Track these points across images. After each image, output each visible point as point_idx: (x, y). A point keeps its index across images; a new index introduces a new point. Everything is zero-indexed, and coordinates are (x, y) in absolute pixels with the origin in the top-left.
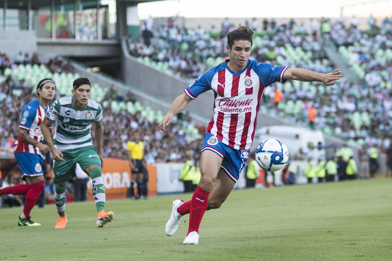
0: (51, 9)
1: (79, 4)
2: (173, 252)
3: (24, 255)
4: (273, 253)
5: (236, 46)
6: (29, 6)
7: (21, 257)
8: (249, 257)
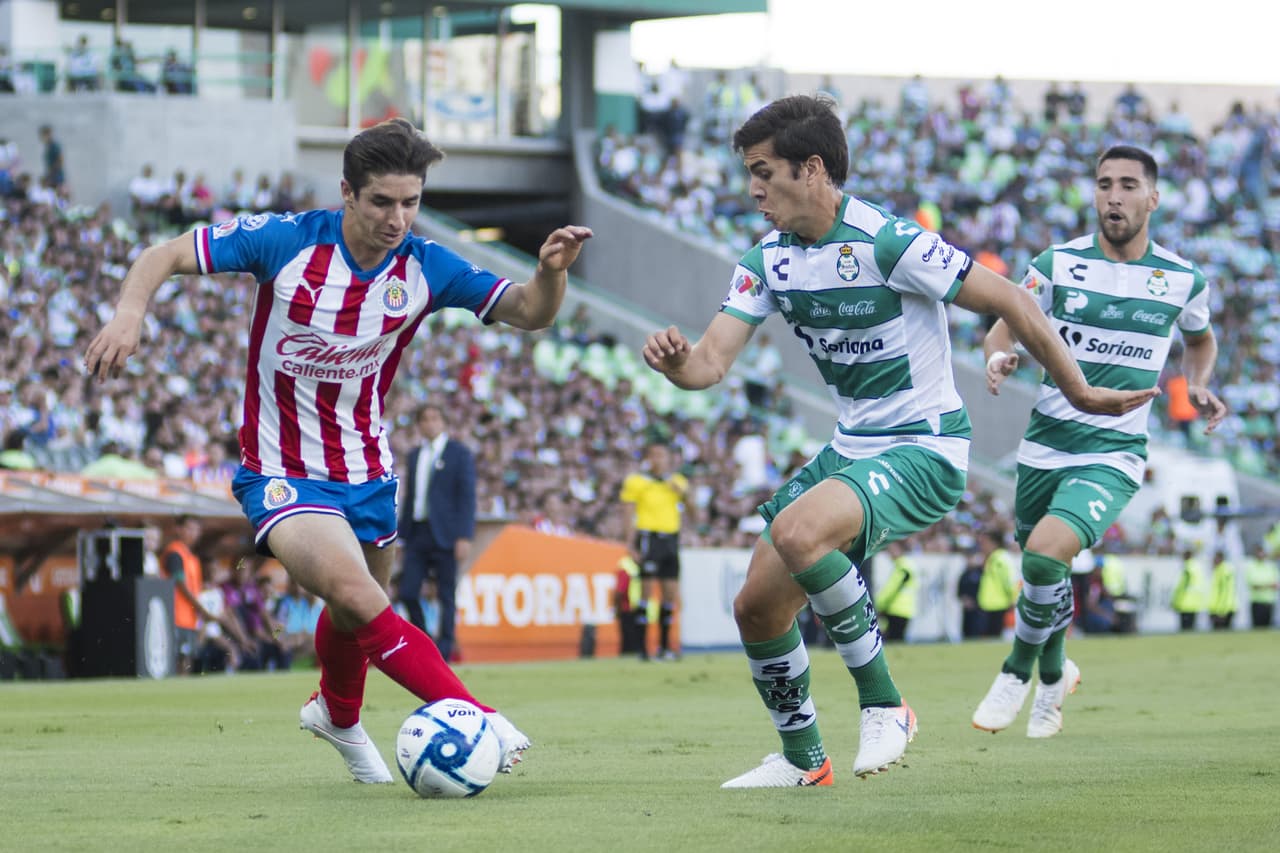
0: (347, 33)
1: (438, 19)
2: (745, 818)
3: (257, 814)
4: (1075, 832)
5: (376, 192)
6: (277, 23)
7: (250, 817)
8: (995, 841)
